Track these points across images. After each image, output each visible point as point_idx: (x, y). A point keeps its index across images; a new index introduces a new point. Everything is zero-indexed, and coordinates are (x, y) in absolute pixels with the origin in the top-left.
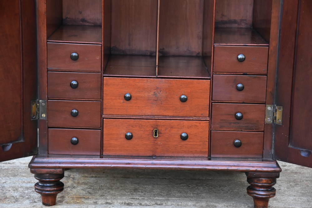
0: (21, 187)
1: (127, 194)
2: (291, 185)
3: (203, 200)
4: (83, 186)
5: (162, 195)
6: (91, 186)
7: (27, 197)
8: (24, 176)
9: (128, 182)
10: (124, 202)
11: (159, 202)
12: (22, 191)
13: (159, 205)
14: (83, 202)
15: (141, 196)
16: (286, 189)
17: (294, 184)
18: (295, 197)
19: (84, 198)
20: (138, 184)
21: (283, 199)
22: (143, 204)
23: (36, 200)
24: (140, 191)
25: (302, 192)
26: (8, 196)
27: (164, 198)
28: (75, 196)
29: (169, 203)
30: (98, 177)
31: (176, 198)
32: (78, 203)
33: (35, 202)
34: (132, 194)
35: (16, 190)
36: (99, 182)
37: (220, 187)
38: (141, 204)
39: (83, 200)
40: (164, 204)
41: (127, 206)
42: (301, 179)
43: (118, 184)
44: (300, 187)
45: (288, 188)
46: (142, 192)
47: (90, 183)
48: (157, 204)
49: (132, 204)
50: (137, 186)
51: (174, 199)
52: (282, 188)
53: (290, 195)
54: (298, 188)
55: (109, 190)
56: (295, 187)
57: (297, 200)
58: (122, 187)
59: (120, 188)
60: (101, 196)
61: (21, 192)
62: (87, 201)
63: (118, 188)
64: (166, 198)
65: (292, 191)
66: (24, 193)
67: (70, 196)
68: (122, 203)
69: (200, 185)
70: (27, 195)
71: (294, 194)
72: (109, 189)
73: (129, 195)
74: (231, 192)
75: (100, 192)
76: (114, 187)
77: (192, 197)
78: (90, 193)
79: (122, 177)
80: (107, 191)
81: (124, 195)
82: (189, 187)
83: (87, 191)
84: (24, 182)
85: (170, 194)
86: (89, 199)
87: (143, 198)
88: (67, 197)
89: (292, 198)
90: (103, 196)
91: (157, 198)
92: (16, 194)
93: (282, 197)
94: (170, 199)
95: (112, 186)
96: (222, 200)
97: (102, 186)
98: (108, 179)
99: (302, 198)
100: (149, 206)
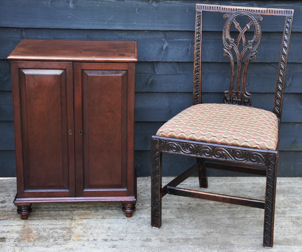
0: (47, 228)
2: (191, 220)
4: (81, 226)
6: (85, 226)
7: (51, 236)
8: (48, 219)
9: (105, 222)
12: (49, 231)
14: (81, 239)
19: (82, 236)
22: (113, 240)
23: (56, 239)
24: (111, 229)
25: (196, 225)
26: (41, 236)
28: (77, 235)
29: (127, 238)
30: (89, 218)
31: (131, 235)
32: (79, 240)
33: (56, 240)
35: (45, 230)
36: (89, 222)
39: (81, 238)
40: (124, 239)
41: (105, 242)
43: (100, 224)
44: (195, 222)
45: (189, 223)
47: (85, 224)
49: (107, 239)
50: (110, 226)
53: (189, 229)
55: (95, 230)
60: (91, 234)
61: (47, 232)
62: (83, 239)
63: (100, 227)
64: (125, 234)
65: (191, 225)
66: (49, 233)
67: (75, 235)
68: (102, 239)
69: (144, 223)
70: (51, 235)
71: (191, 228)
73: (106, 233)
75: (90, 231)
77: (139, 233)
78: (85, 232)
79: (102, 218)
81: (103, 233)
82: (138, 225)
83: (83, 230)
84: (48, 224)
85: (127, 231)
86: (85, 237)
87: (113, 235)
88: (72, 236)
89: (190, 230)
91: (121, 234)
92: (45, 234)
93: (185, 230)
95: (96, 226)
98: (94, 220)
99: (195, 230)
100: (116, 241)
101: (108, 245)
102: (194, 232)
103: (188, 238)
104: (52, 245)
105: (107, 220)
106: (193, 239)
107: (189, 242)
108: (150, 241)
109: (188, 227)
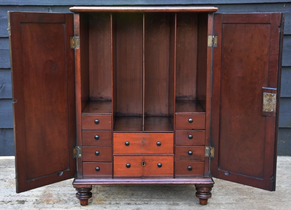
0: (68, 194)
1: (127, 197)
2: (220, 189)
3: (171, 200)
4: (103, 192)
5: (148, 198)
6: (107, 193)
7: (72, 200)
8: (69, 187)
9: (128, 190)
10: (126, 202)
11: (146, 202)
13: (146, 204)
14: (103, 203)
15: (136, 199)
16: (217, 191)
17: (222, 188)
18: (222, 196)
19: (104, 200)
20: (134, 190)
21: (216, 198)
22: (137, 203)
23: (77, 202)
24: (135, 195)
25: (226, 193)
26: (61, 199)
27: (149, 200)
28: (98, 199)
29: (152, 203)
31: (156, 200)
32: (100, 203)
33: (76, 203)
34: (131, 197)
35: (65, 195)
36: (112, 190)
37: (180, 191)
38: (136, 204)
39: (103, 201)
40: (149, 203)
41: (128, 205)
42: (225, 185)
43: (123, 191)
44: (224, 190)
45: (218, 191)
46: (136, 196)
47: (107, 191)
48: (145, 203)
49: (131, 203)
50: (133, 192)
51: (154, 200)
52: (215, 191)
53: (219, 195)
54: (223, 190)
56: (222, 190)
57: (223, 198)
58: (124, 193)
59: (124, 194)
60: (113, 199)
61: (68, 197)
62: (105, 202)
63: (123, 194)
64: (150, 199)
65: (220, 192)
66: (70, 197)
67: (96, 199)
68: (125, 203)
69: (169, 190)
70: (72, 199)
71: (221, 194)
72: (117, 194)
73: (129, 198)
74: (187, 194)
75: (112, 197)
76: (120, 193)
77: (165, 198)
78: (107, 197)
80: (116, 196)
81: (126, 198)
82: (163, 192)
83: (105, 196)
84: (70, 190)
85: (152, 197)
87: (137, 199)
88: (94, 200)
89: (220, 197)
90: (114, 199)
91: (145, 199)
92: (65, 198)
94: (152, 200)
95: (119, 193)
96: (182, 200)
97: (113, 192)
98: (116, 188)
99: (226, 196)
100: (140, 204)
101: (132, 208)
102: (225, 198)
103: (219, 203)
104: (72, 207)
105: (130, 188)
106: (224, 204)
107: (221, 206)
108: (177, 205)
109: (217, 194)
